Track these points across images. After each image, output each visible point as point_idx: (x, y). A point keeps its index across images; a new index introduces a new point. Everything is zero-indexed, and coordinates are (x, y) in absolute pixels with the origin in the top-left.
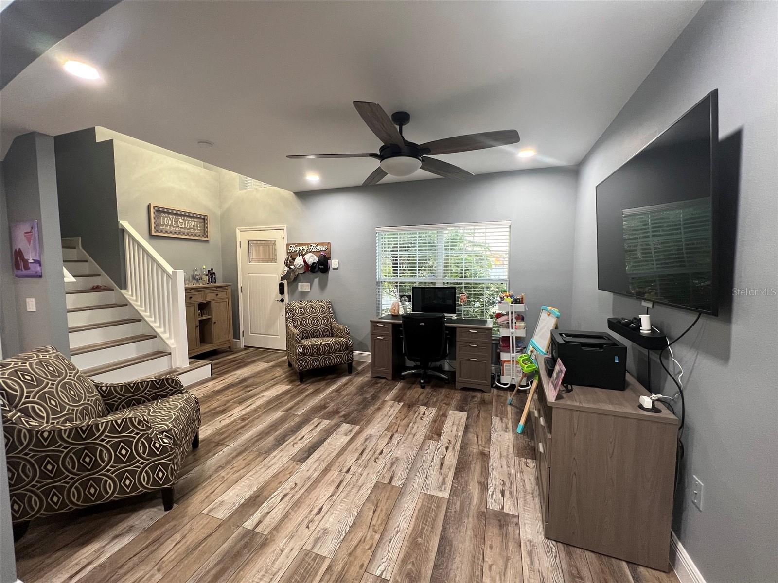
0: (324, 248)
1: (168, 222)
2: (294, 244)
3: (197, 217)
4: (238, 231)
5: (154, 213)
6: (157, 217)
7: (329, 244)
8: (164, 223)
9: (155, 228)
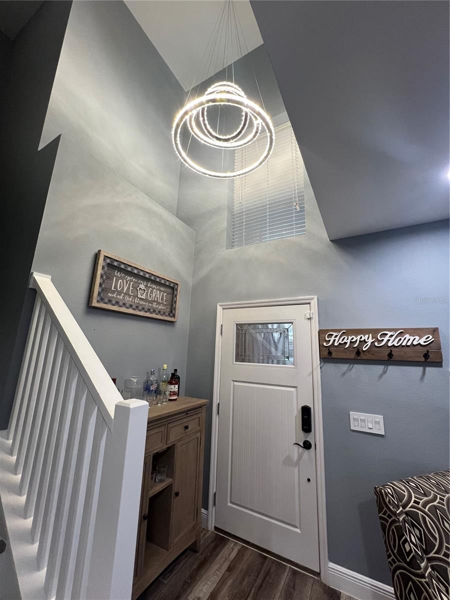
0: (424, 339)
1: (123, 287)
2: (339, 331)
3: (164, 285)
4: (219, 309)
5: (103, 268)
6: (107, 278)
7: (435, 331)
8: (116, 287)
9: (99, 294)
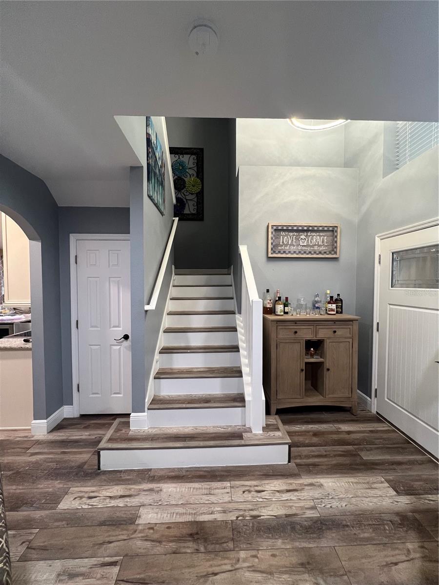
1: (288, 241)
3: (323, 231)
4: (377, 240)
5: (272, 233)
6: (277, 237)
8: (283, 242)
9: (272, 249)
